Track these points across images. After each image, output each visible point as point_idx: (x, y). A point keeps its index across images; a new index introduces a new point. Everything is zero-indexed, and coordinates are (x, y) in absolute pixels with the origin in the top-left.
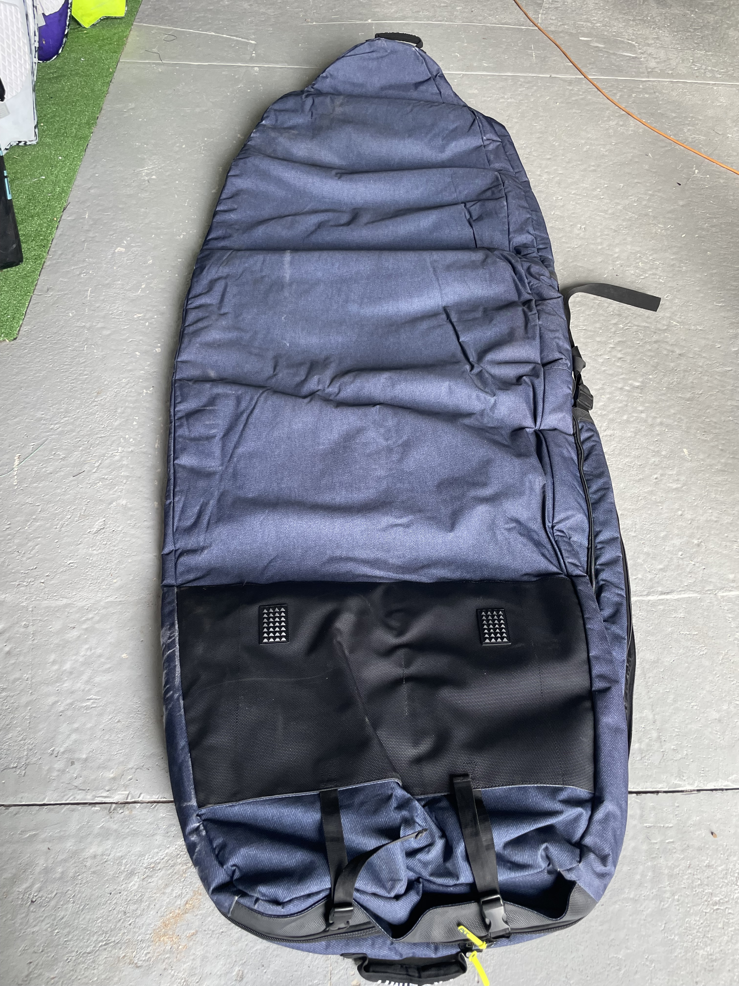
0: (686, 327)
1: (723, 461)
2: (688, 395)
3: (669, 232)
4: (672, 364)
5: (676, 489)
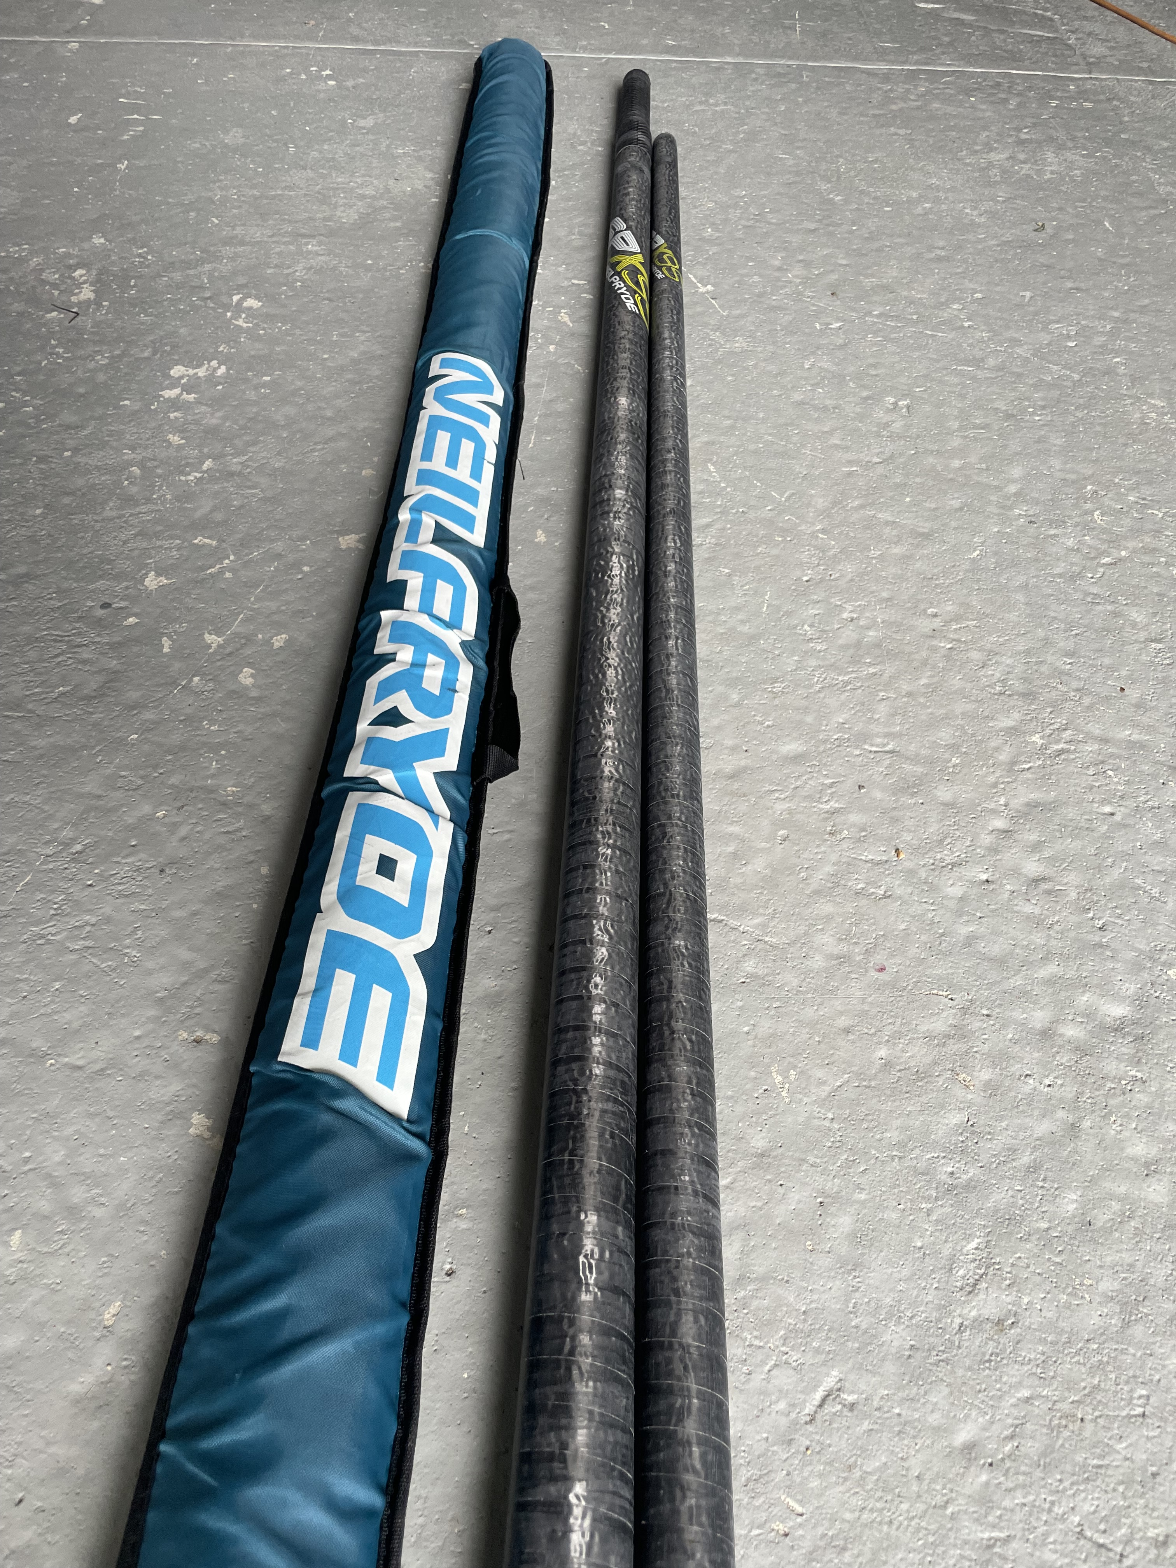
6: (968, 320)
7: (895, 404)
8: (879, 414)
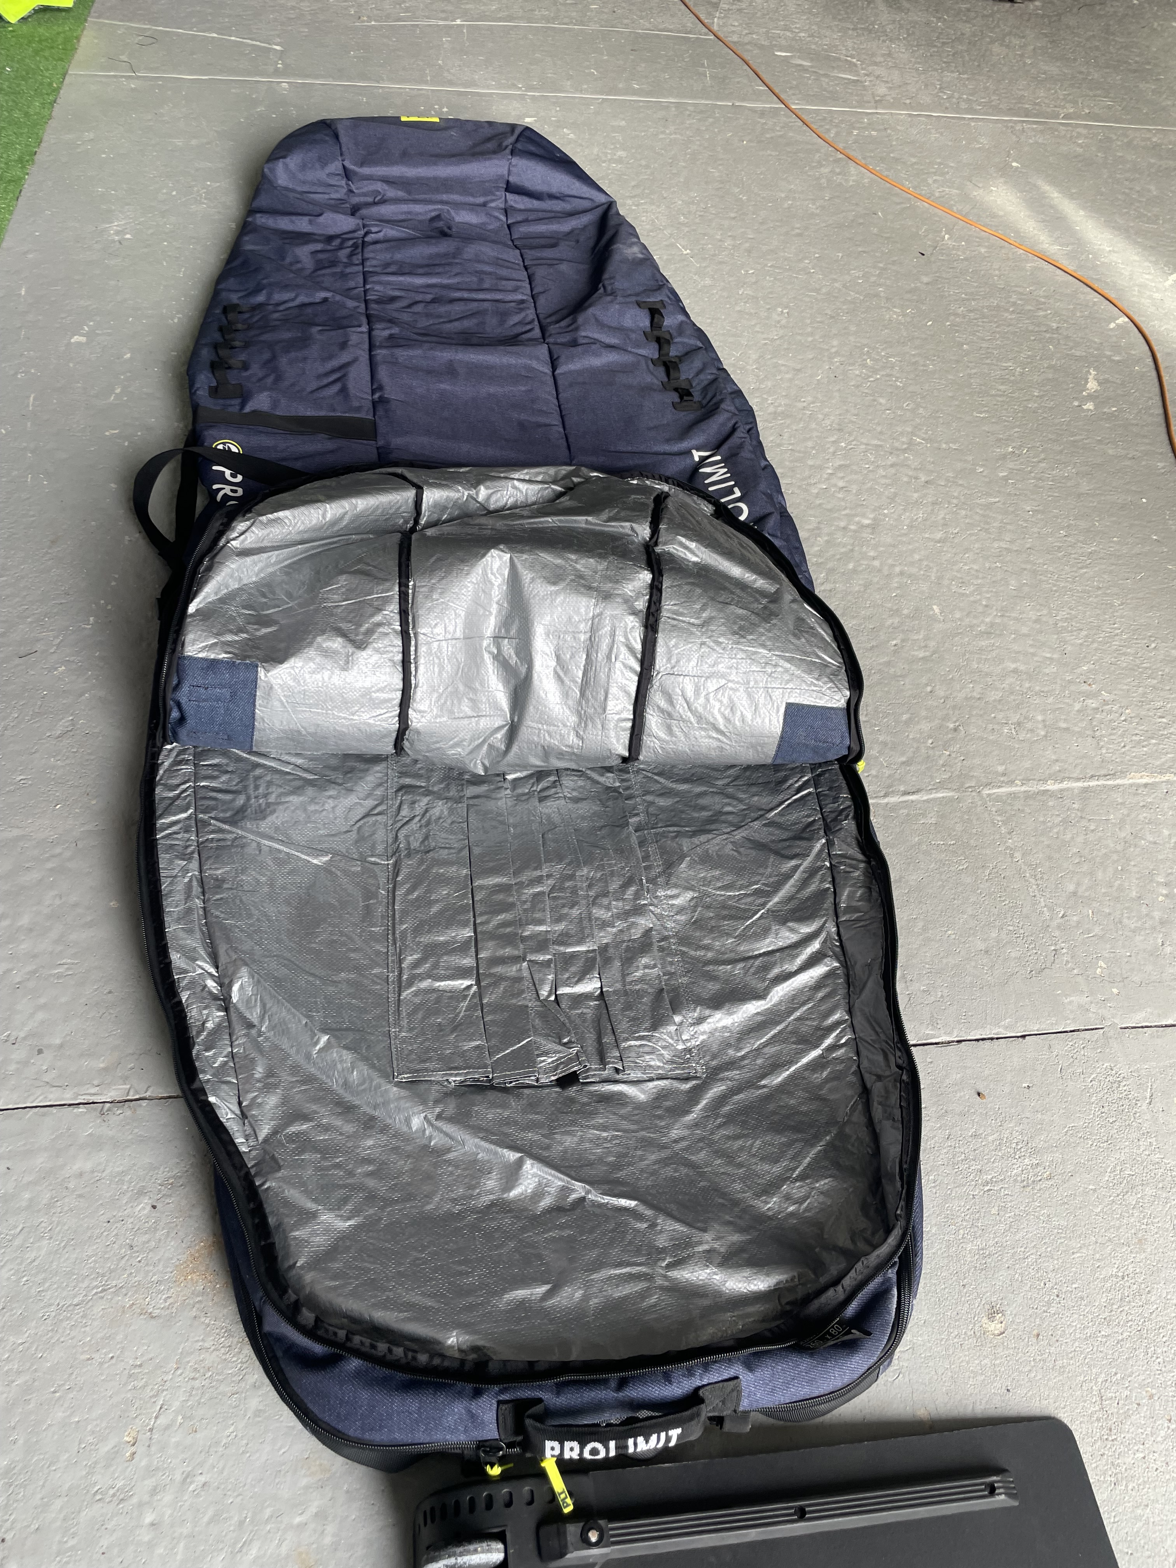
0: (936, 445)
1: (988, 620)
2: (939, 535)
3: (909, 319)
4: (916, 495)
5: (923, 658)
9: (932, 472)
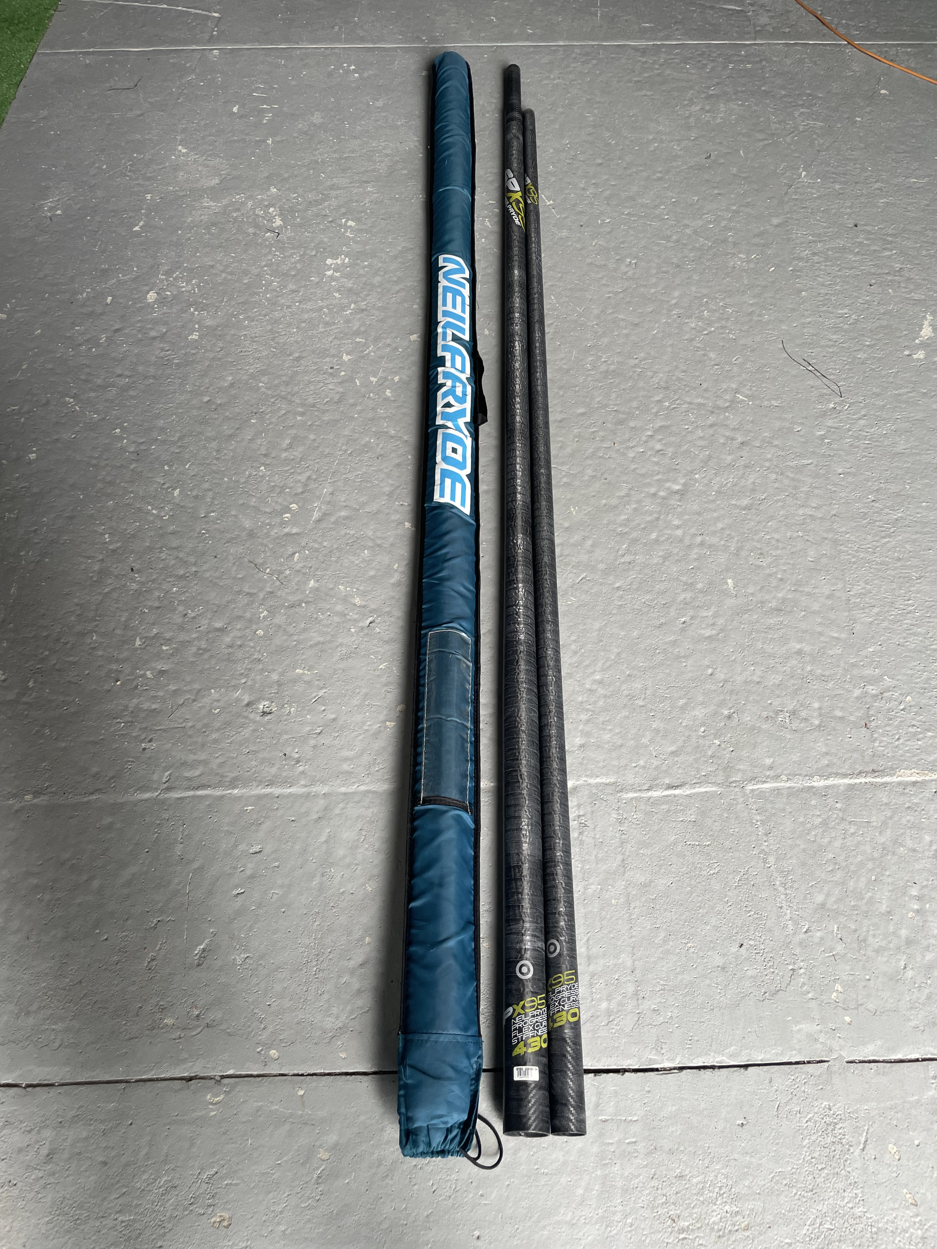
0: (757, 402)
1: (780, 595)
2: (745, 502)
3: (752, 265)
5: (710, 637)
6: (667, 215)
7: (630, 262)
8: (623, 268)
9: (750, 431)
